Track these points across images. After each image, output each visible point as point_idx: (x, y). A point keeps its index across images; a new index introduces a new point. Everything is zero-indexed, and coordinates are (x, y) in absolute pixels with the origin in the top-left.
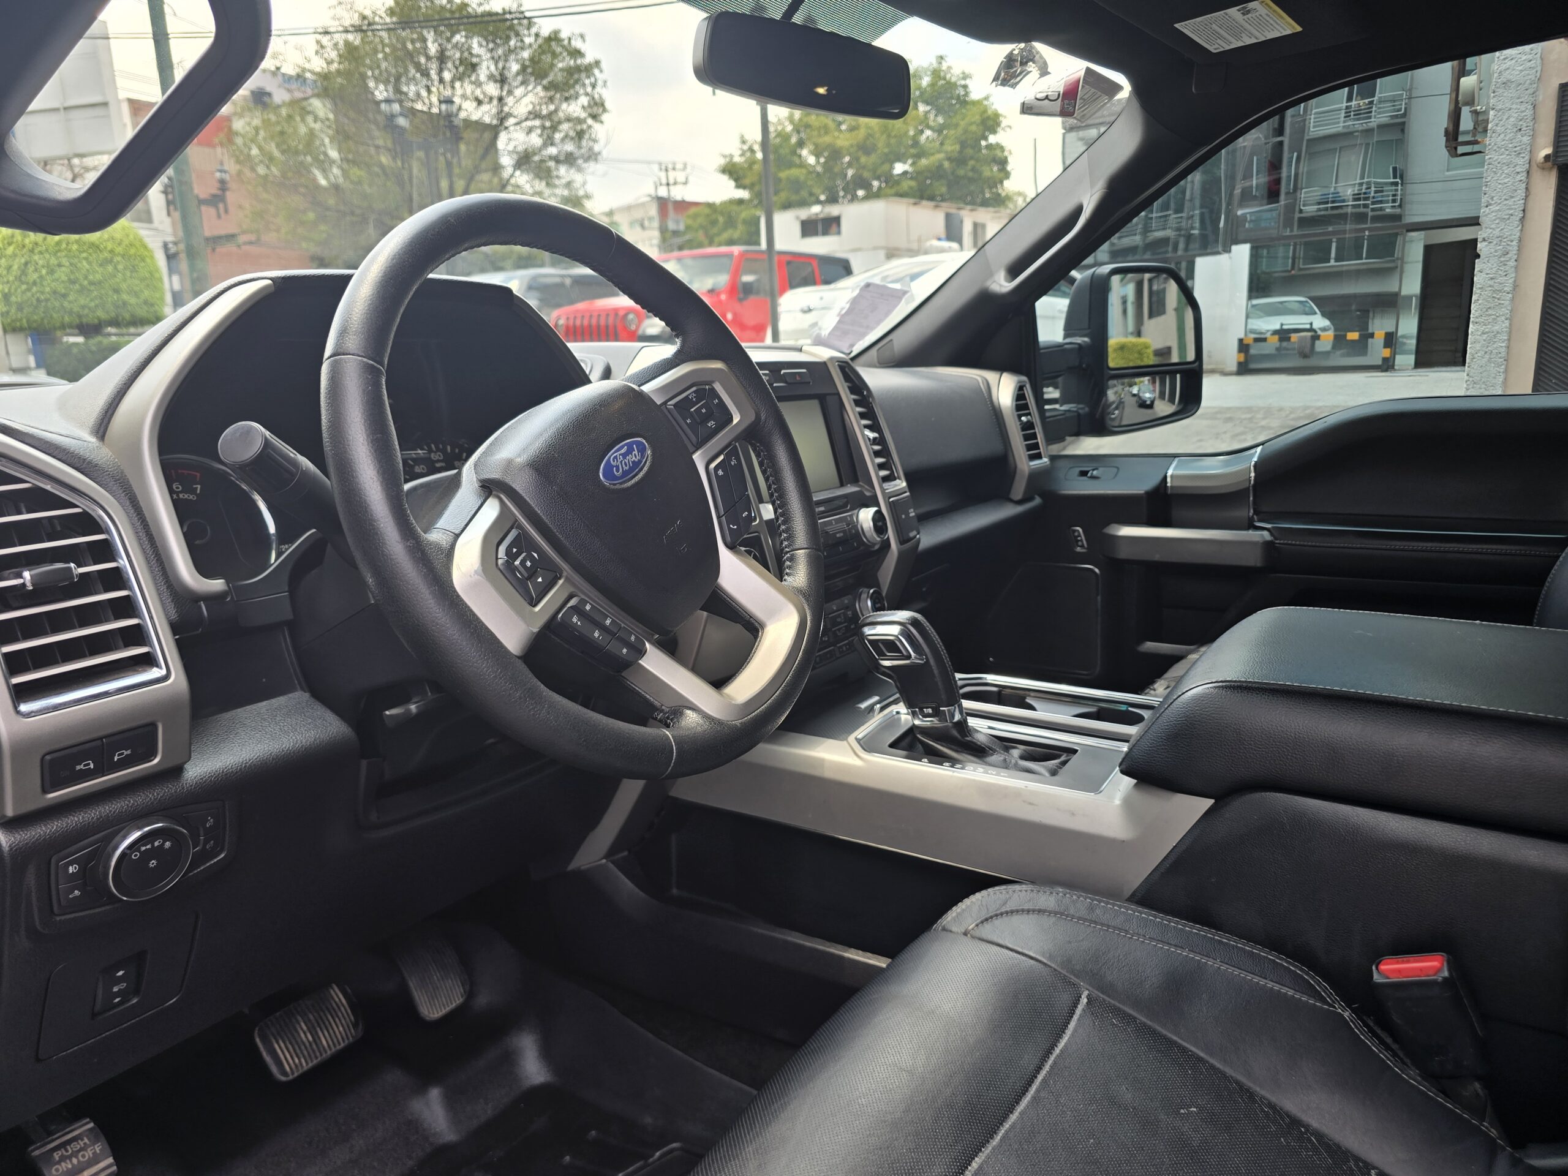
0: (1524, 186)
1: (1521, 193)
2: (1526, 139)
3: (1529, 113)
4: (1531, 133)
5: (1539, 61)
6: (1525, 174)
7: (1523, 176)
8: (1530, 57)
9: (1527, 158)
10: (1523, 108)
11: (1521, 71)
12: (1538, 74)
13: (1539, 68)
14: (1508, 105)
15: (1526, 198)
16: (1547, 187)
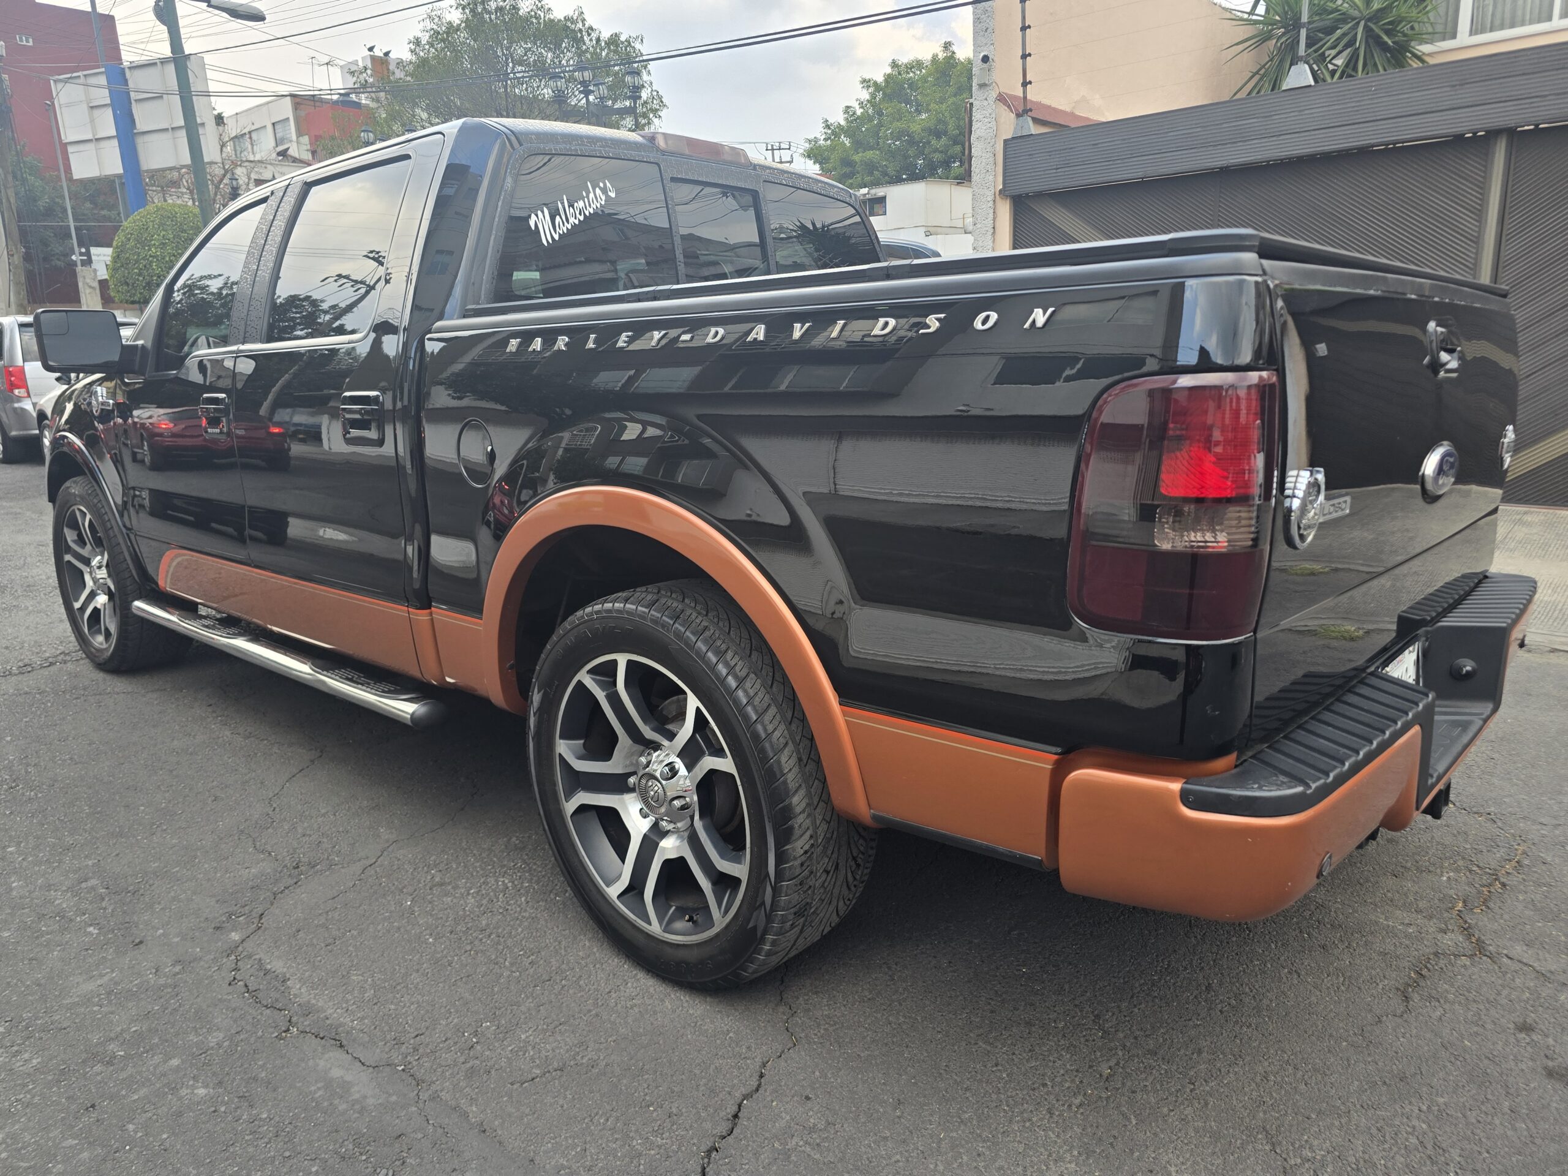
0: (992, 211)
1: (991, 216)
2: (991, 177)
3: (992, 159)
4: (993, 172)
5: (994, 123)
6: (992, 202)
7: (991, 204)
8: (989, 120)
9: (991, 188)
10: (988, 155)
11: (986, 130)
12: (995, 131)
13: (995, 127)
14: (980, 153)
15: (994, 219)
16: (1005, 211)
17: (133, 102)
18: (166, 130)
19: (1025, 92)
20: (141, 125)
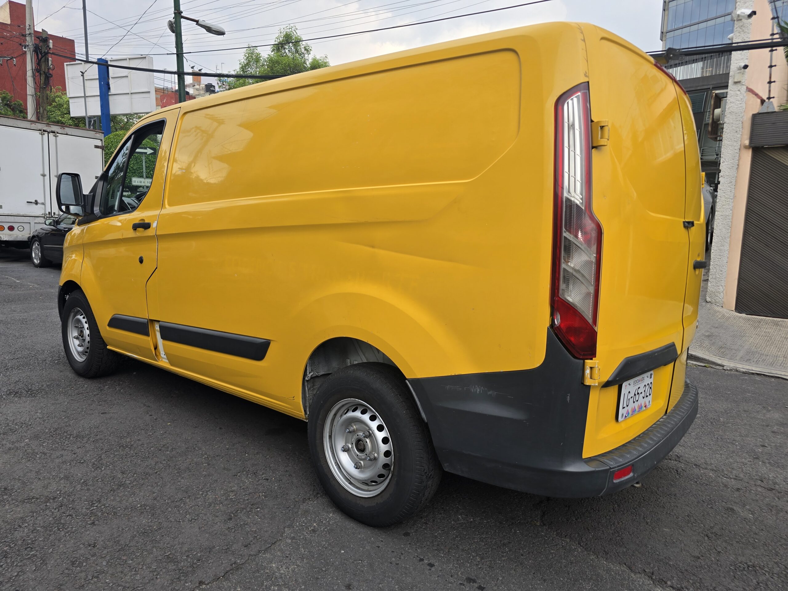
0: (738, 155)
1: (737, 158)
2: (739, 136)
3: (741, 125)
4: (741, 133)
5: (744, 104)
6: (738, 150)
8: (741, 102)
9: (739, 143)
10: (737, 123)
11: (737, 108)
12: (744, 110)
13: (744, 107)
14: (732, 121)
15: (739, 160)
16: (748, 156)
17: (110, 78)
18: (129, 93)
19: (770, 87)
20: (113, 91)
